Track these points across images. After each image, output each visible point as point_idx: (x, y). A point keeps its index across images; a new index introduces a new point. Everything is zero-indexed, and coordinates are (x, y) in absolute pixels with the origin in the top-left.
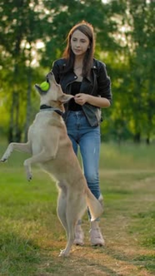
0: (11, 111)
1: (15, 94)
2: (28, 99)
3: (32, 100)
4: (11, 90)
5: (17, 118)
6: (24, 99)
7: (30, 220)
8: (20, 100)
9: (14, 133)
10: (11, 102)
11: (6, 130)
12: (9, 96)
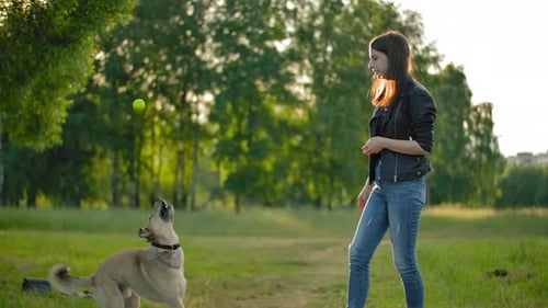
0: (176, 172)
1: (180, 154)
2: (195, 159)
3: (200, 159)
4: (175, 149)
5: (182, 180)
6: (190, 158)
7: (196, 295)
8: (186, 160)
9: (180, 197)
10: (176, 162)
11: (171, 193)
12: (173, 155)
